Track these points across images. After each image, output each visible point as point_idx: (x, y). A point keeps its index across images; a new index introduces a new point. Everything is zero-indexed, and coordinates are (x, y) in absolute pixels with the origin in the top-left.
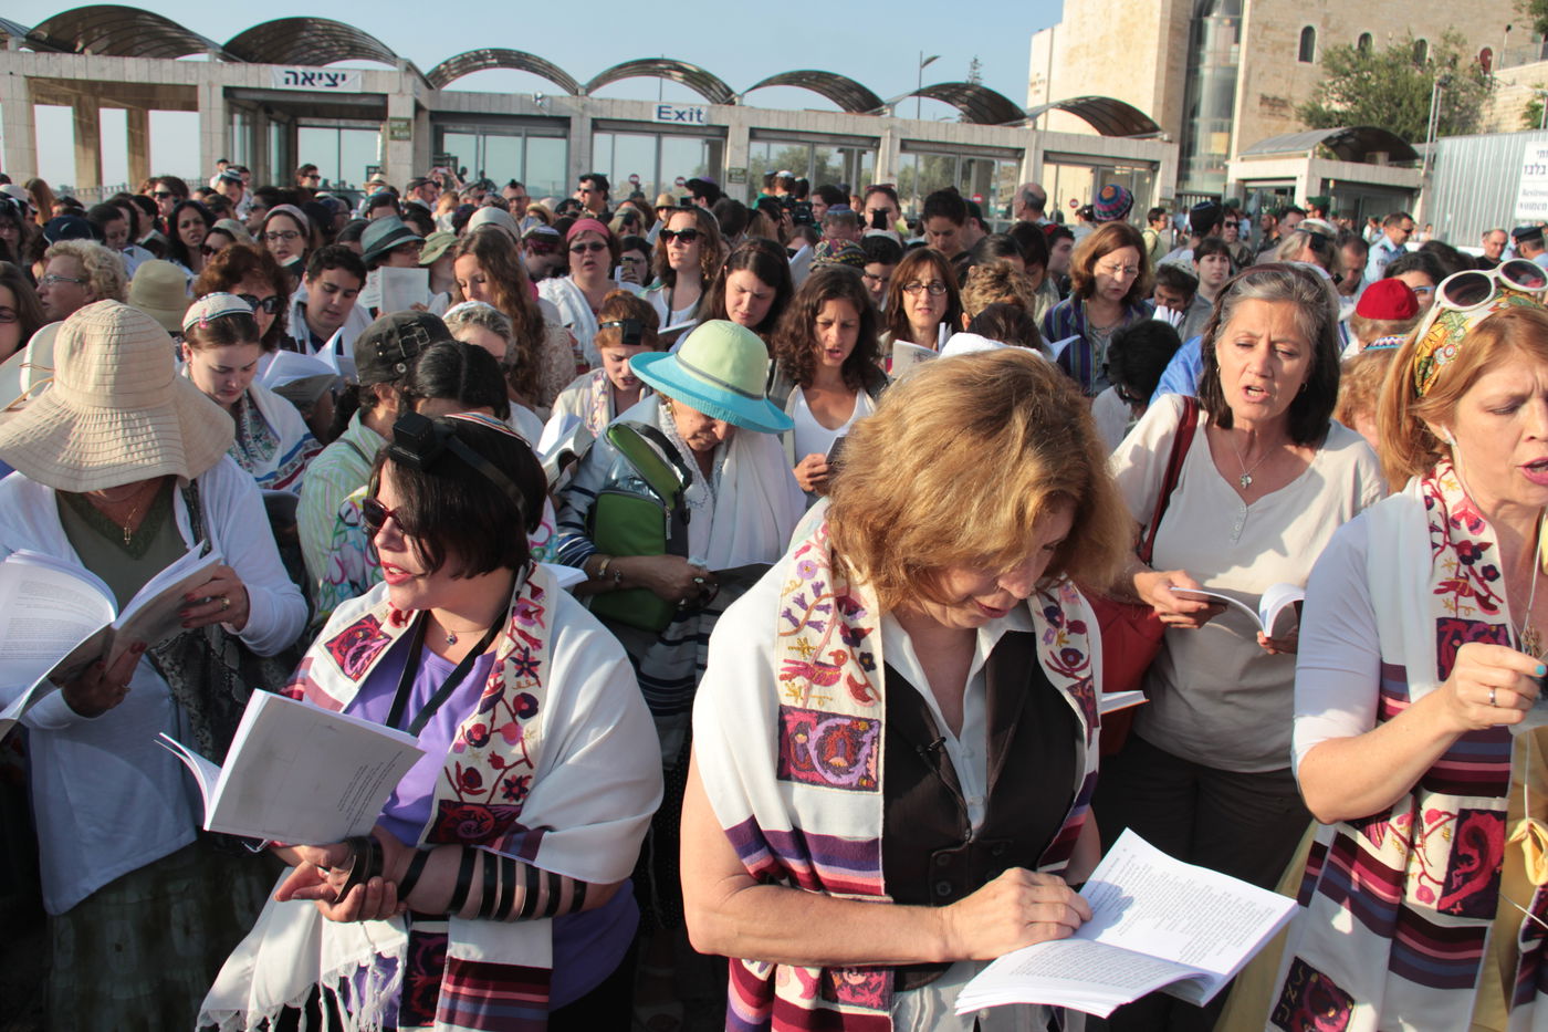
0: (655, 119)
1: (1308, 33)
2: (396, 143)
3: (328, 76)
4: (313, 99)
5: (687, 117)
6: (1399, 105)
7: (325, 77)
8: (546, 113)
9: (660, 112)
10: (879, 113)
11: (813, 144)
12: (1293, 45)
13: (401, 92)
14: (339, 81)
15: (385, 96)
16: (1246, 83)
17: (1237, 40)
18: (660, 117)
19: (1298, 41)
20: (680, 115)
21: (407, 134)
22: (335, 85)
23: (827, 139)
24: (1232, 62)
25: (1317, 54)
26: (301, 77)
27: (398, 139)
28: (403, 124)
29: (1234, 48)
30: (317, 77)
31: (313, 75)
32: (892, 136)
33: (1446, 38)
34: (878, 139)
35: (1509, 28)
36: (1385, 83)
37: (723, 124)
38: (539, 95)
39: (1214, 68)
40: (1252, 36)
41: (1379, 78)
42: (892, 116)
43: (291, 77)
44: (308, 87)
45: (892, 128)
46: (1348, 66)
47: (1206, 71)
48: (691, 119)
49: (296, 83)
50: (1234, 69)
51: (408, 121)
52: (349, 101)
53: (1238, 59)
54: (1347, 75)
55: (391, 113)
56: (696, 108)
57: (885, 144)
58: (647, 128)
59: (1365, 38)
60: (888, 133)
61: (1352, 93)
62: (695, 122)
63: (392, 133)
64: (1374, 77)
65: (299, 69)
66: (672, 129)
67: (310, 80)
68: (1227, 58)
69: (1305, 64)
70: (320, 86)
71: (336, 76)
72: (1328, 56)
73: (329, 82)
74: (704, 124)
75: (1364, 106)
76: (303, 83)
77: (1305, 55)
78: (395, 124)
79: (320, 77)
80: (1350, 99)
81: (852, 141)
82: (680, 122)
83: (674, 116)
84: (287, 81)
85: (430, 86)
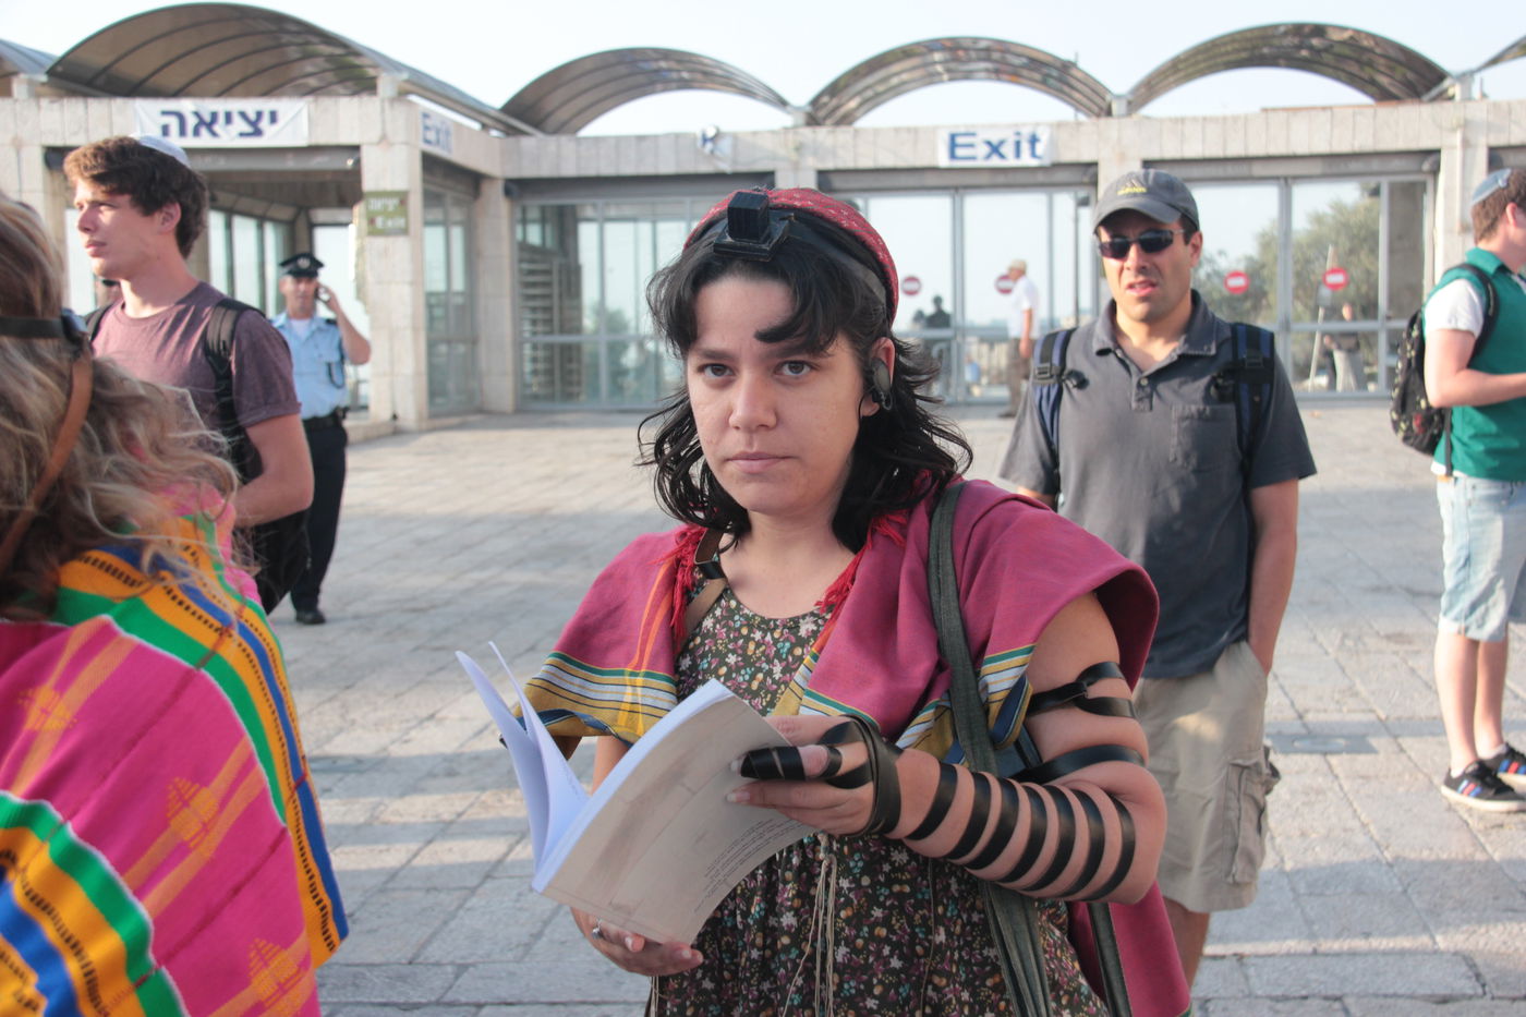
0: (943, 161)
2: (380, 242)
3: (243, 115)
4: (222, 164)
5: (1008, 150)
7: (237, 119)
8: (726, 167)
9: (953, 145)
10: (1444, 97)
11: (1286, 182)
13: (383, 138)
14: (264, 124)
15: (355, 149)
18: (953, 156)
20: (995, 149)
21: (400, 222)
22: (258, 132)
23: (1316, 168)
26: (191, 122)
27: (384, 233)
28: (392, 203)
30: (221, 119)
31: (214, 116)
32: (1466, 144)
34: (1434, 153)
37: (1086, 157)
38: (711, 133)
42: (1467, 98)
43: (173, 122)
44: (205, 141)
45: (1466, 125)
48: (1018, 154)
49: (183, 132)
51: (403, 198)
52: (291, 164)
55: (369, 183)
56: (1026, 132)
57: (1450, 163)
58: (931, 180)
60: (1457, 138)
62: (1027, 160)
63: (372, 221)
65: (187, 106)
66: (984, 179)
67: (210, 126)
70: (230, 136)
71: (259, 115)
73: (247, 129)
74: (1046, 162)
76: (196, 132)
78: (376, 204)
79: (229, 118)
81: (1375, 165)
82: (995, 162)
83: (985, 149)
84: (165, 130)
85: (511, 131)
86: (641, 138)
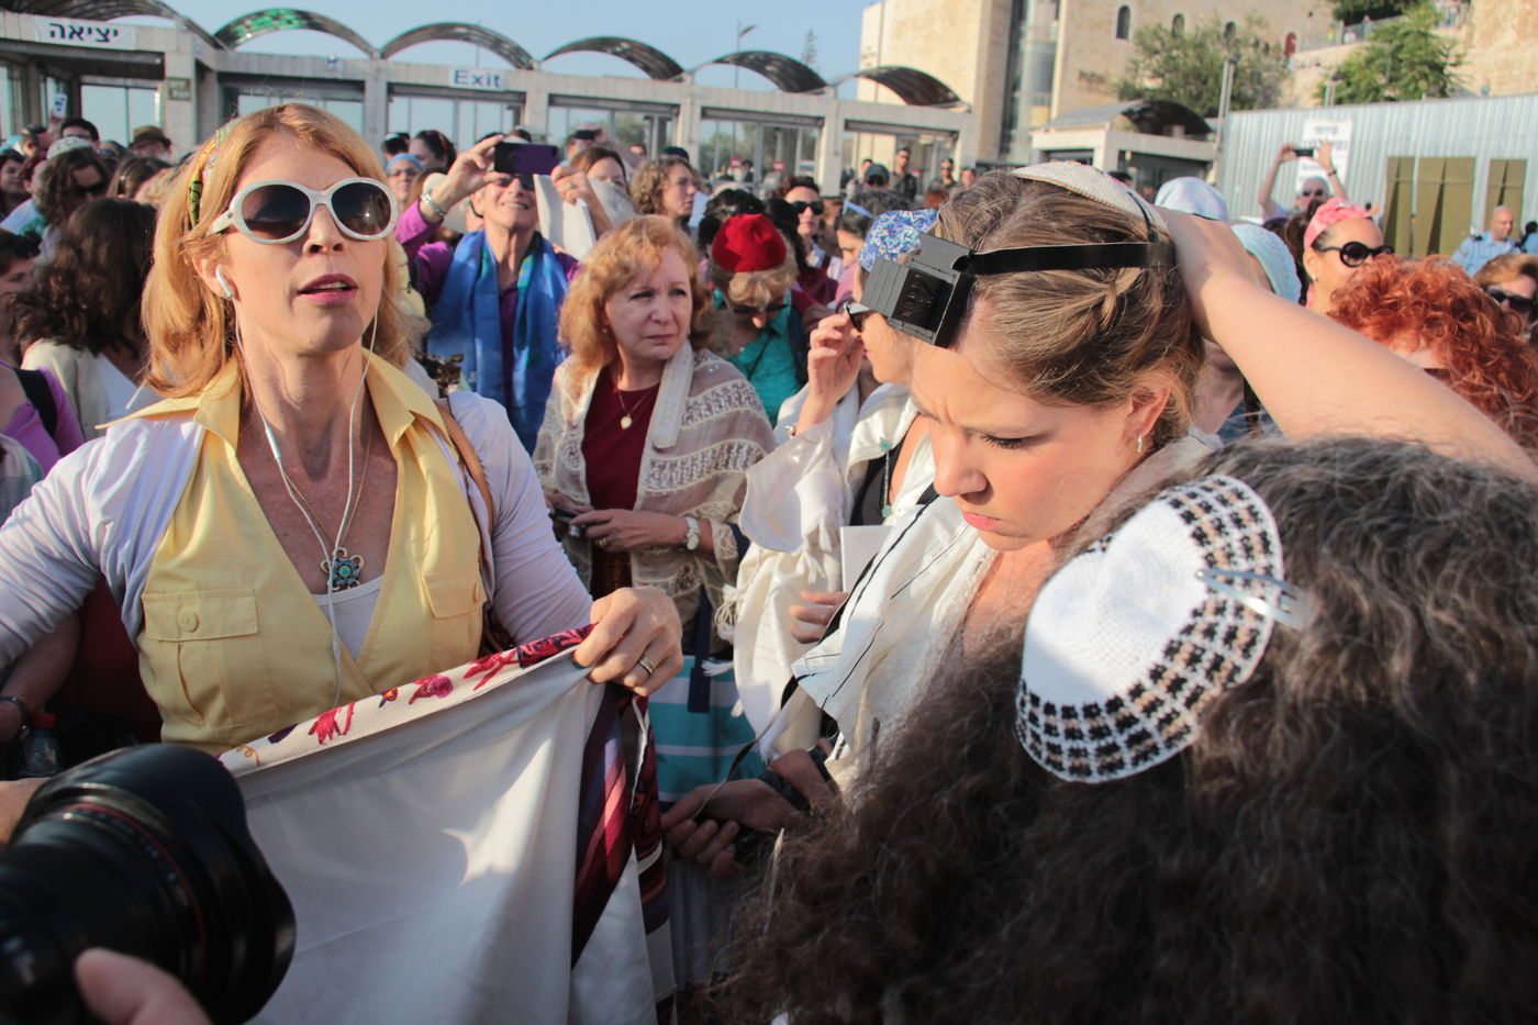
0: (452, 84)
1: (1124, 11)
2: (174, 104)
3: (99, 30)
4: (83, 55)
5: (484, 81)
6: (1205, 82)
7: (95, 32)
8: (340, 76)
9: (457, 76)
10: (681, 81)
11: (613, 110)
12: (1110, 23)
13: (178, 50)
14: (110, 36)
15: (161, 55)
16: (1065, 59)
17: (1057, 17)
18: (456, 81)
19: (1115, 18)
20: (478, 80)
21: (186, 94)
22: (107, 40)
23: (627, 106)
24: (1052, 38)
25: (1131, 33)
26: (68, 31)
27: (177, 99)
28: (182, 84)
29: (1054, 24)
30: (86, 31)
31: (82, 30)
32: (692, 104)
33: (1249, 20)
34: (677, 106)
35: (1311, 14)
36: (1192, 62)
37: (521, 88)
38: (332, 58)
39: (1035, 43)
40: (1070, 14)
41: (1186, 55)
42: (693, 83)
43: (58, 31)
44: (76, 42)
45: (692, 95)
46: (1157, 45)
47: (1028, 46)
48: (489, 83)
49: (63, 36)
50: (1053, 45)
51: (188, 82)
52: (123, 58)
53: (1057, 35)
54: (1157, 52)
55: (169, 72)
56: (494, 73)
57: (685, 111)
58: (444, 92)
59: (1178, 19)
60: (688, 101)
61: (1162, 71)
62: (492, 87)
63: (171, 92)
64: (1181, 55)
65: (66, 22)
66: (470, 94)
67: (79, 34)
68: (1047, 34)
69: (1121, 42)
70: (90, 41)
71: (108, 31)
72: (1140, 35)
73: (101, 38)
74: (502, 89)
75: (1171, 83)
76: (71, 37)
77: (1122, 33)
78: (174, 84)
79: (90, 31)
80: (1161, 75)
81: (653, 108)
82: (477, 87)
83: (472, 80)
84: (53, 34)
85: (217, 46)
86: (294, 58)
